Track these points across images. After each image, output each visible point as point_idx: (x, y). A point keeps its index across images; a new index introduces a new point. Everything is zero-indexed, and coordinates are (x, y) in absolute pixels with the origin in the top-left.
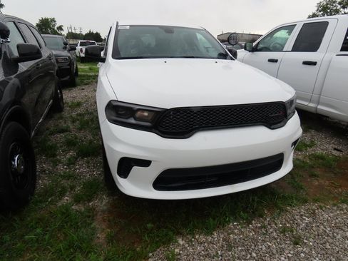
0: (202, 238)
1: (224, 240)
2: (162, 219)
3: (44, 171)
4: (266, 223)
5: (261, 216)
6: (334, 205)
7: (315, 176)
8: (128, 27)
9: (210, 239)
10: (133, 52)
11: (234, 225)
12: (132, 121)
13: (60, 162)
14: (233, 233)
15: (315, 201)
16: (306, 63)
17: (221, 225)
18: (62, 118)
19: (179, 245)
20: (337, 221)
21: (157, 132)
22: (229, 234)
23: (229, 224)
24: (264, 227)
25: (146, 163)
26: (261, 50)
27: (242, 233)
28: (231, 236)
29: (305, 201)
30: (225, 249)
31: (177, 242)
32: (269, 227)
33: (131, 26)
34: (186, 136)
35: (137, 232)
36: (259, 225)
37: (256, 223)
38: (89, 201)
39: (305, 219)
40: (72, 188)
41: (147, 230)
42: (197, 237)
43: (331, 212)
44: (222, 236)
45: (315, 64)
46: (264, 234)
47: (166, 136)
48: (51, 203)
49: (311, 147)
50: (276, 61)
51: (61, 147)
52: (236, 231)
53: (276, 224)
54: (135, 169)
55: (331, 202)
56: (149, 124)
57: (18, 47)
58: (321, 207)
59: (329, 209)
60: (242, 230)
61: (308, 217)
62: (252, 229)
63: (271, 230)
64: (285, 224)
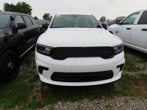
0: (69, 103)
1: (78, 106)
2: (56, 93)
3: (23, 70)
4: (101, 102)
6: (141, 99)
7: (137, 84)
9: (72, 104)
10: (58, 25)
11: (85, 100)
12: (44, 52)
14: (83, 104)
16: (143, 30)
17: (80, 99)
19: (58, 104)
20: (138, 107)
21: (51, 56)
23: (83, 100)
24: (98, 103)
25: (47, 69)
26: (124, 24)
27: (87, 104)
28: (82, 105)
29: (126, 95)
31: (58, 103)
32: (101, 104)
33: (60, 15)
34: (63, 59)
35: (45, 97)
36: (97, 102)
38: (33, 82)
39: (121, 103)
40: (30, 77)
41: (48, 96)
42: (67, 102)
43: (137, 102)
44: (78, 104)
46: (97, 107)
48: (21, 81)
49: (142, 70)
50: (130, 29)
52: (85, 103)
53: (105, 103)
54: (44, 71)
55: (140, 97)
56: (49, 53)
57: (18, 24)
58: (133, 99)
59: (137, 100)
60: (88, 103)
61: (123, 103)
62: (93, 104)
63: (101, 105)
64: (110, 104)
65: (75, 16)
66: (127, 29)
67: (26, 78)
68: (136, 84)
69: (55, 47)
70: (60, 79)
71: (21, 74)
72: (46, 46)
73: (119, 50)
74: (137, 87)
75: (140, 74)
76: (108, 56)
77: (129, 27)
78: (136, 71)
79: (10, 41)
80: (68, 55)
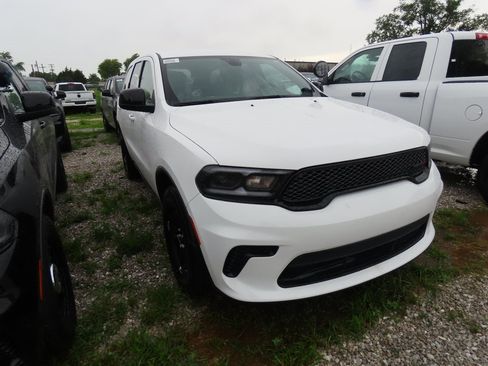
0: (352, 346)
1: (382, 343)
4: (424, 310)
5: (413, 302)
8: (177, 61)
9: (363, 345)
11: (384, 321)
12: (242, 192)
13: (96, 266)
14: (389, 332)
16: (404, 95)
18: (70, 199)
19: (327, 362)
21: (281, 203)
22: (385, 334)
23: (377, 321)
24: (422, 316)
25: (269, 251)
27: (400, 330)
28: (389, 335)
30: (390, 355)
31: (321, 357)
32: (430, 315)
33: (180, 58)
34: (321, 205)
36: (416, 315)
37: (412, 314)
39: (467, 297)
40: (133, 303)
41: (274, 347)
42: (345, 345)
44: (377, 338)
45: (416, 95)
46: (428, 326)
47: (295, 208)
48: (110, 332)
50: (363, 95)
51: (88, 243)
52: (391, 328)
53: (436, 310)
54: (252, 260)
62: (411, 322)
65: (233, 61)
66: (355, 95)
69: (297, 168)
70: (301, 277)
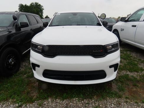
1: (66, 104)
3: (25, 66)
4: (91, 102)
6: (136, 103)
8: (59, 14)
9: (61, 102)
11: (76, 99)
12: (36, 49)
14: (73, 102)
15: (126, 98)
17: (70, 97)
21: (42, 54)
23: (74, 98)
25: (38, 66)
26: (130, 21)
27: (76, 103)
28: (71, 103)
29: (120, 97)
31: (48, 100)
32: (91, 104)
33: (61, 14)
34: (52, 57)
36: (87, 102)
39: (112, 105)
42: (57, 100)
43: (131, 106)
44: (67, 102)
46: (86, 107)
47: (46, 56)
50: (135, 26)
52: (75, 102)
53: (95, 104)
54: (36, 68)
55: (135, 101)
56: (41, 51)
57: (20, 23)
58: (126, 102)
59: (131, 104)
60: (78, 102)
61: (114, 105)
62: (82, 103)
63: (90, 106)
64: (100, 105)
65: (75, 14)
66: (133, 26)
67: (25, 74)
68: (135, 85)
69: (45, 45)
70: (52, 77)
71: (22, 69)
72: (38, 44)
73: (113, 49)
74: (135, 89)
75: (142, 75)
76: (100, 54)
77: (135, 25)
78: (138, 72)
79: (12, 39)
80: (58, 53)
